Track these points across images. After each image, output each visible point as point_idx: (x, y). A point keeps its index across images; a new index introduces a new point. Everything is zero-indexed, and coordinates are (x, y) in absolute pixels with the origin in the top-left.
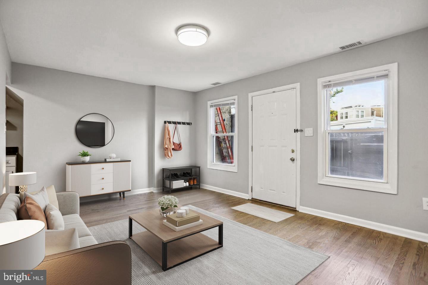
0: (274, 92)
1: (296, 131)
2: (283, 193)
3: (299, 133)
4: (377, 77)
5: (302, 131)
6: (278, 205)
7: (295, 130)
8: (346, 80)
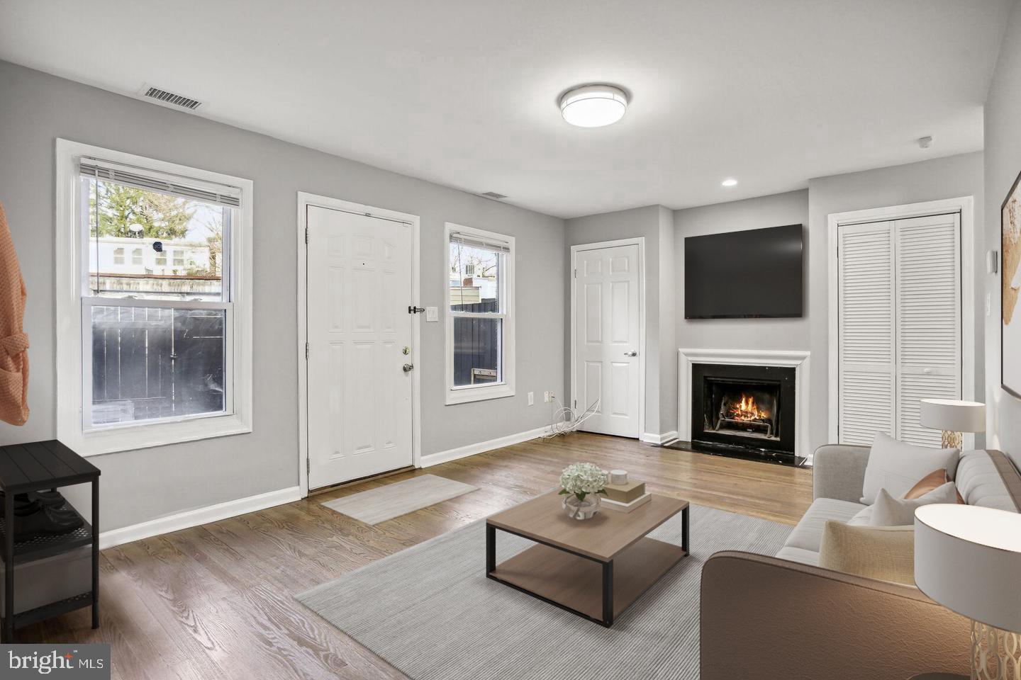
0: (368, 215)
1: (412, 310)
2: (387, 446)
3: (418, 314)
4: (503, 248)
5: (422, 310)
6: (380, 476)
7: (410, 307)
8: (475, 239)
